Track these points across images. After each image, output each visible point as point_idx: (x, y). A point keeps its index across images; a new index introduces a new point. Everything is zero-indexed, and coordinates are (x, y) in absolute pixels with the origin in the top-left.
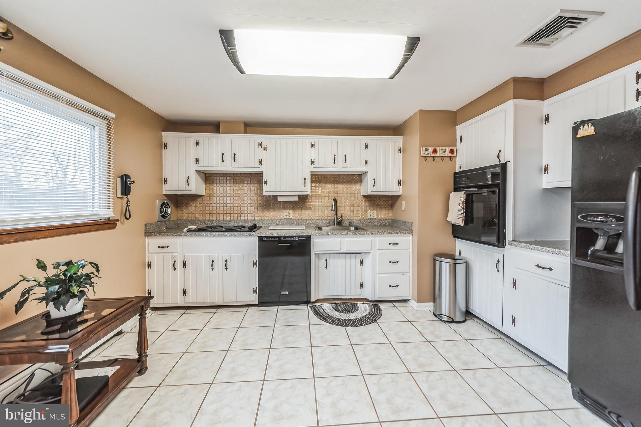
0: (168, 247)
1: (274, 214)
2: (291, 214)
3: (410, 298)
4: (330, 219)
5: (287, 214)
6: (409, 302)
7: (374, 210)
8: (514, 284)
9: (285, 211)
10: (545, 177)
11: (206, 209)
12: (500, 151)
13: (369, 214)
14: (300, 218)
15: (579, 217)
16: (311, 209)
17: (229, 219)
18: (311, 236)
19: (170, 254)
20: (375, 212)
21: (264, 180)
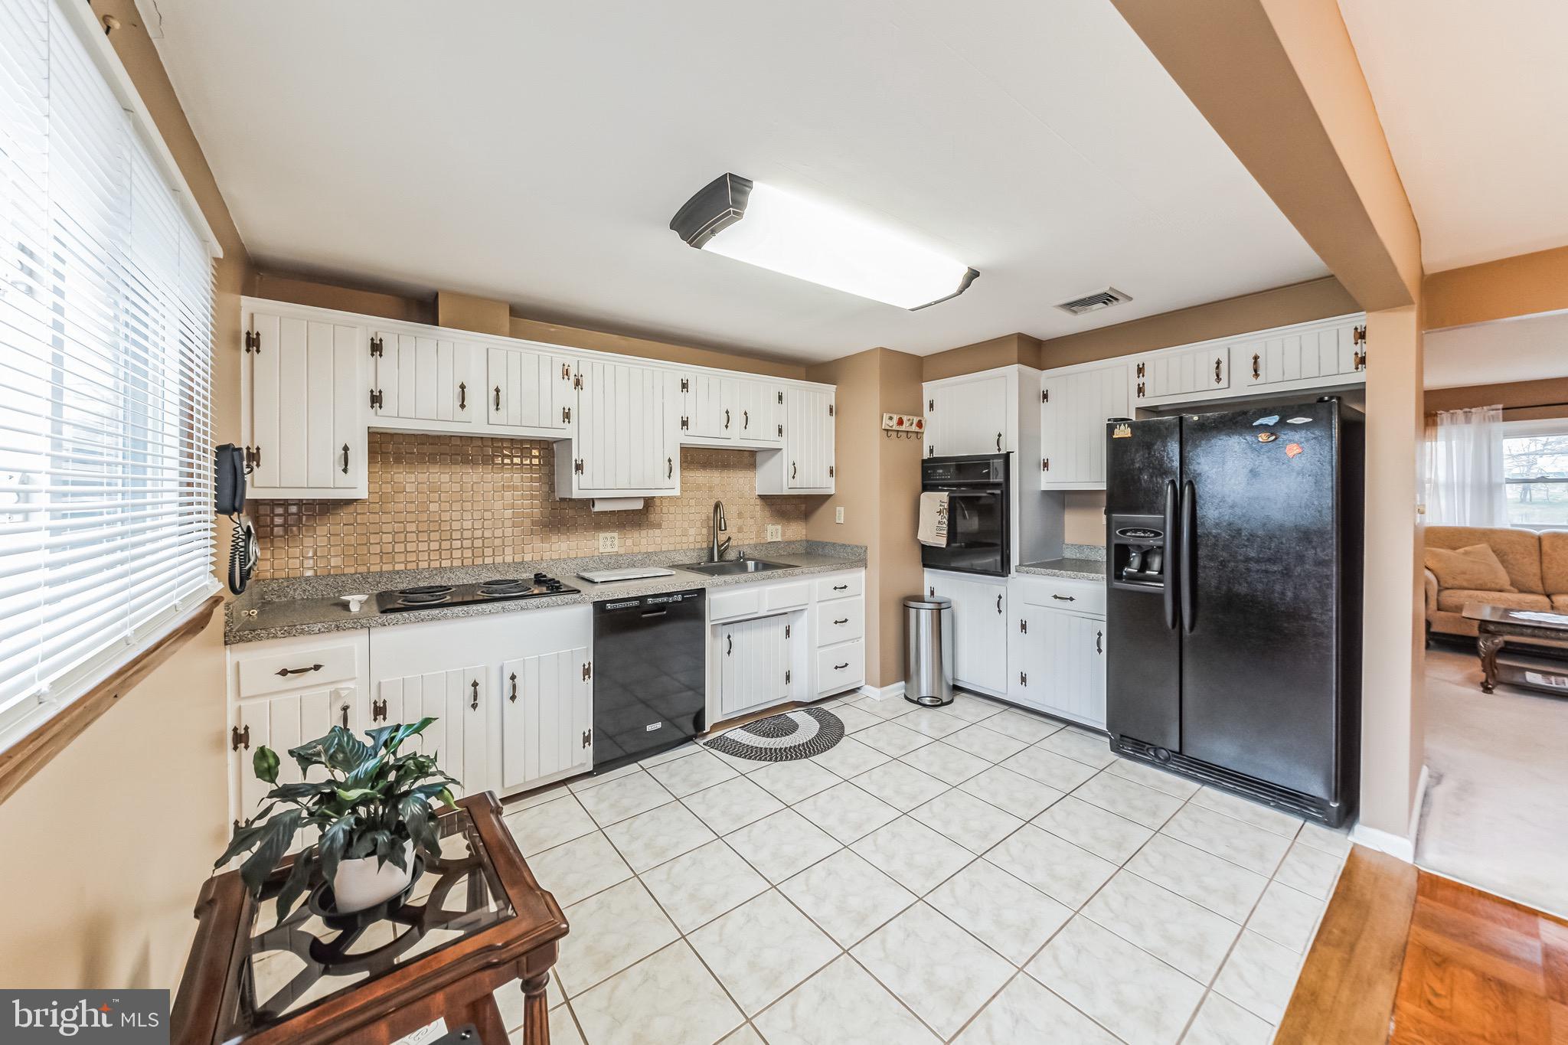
0: (317, 667)
1: (573, 544)
2: (616, 542)
3: (863, 683)
4: (700, 547)
5: (608, 542)
6: (860, 692)
7: (779, 524)
8: (1024, 627)
9: (602, 535)
10: (1044, 474)
11: (369, 539)
12: (1000, 435)
13: (769, 534)
14: (636, 550)
15: (1117, 532)
16: (659, 526)
17: (446, 564)
18: (704, 589)
19: (327, 690)
20: (779, 527)
21: (576, 461)
